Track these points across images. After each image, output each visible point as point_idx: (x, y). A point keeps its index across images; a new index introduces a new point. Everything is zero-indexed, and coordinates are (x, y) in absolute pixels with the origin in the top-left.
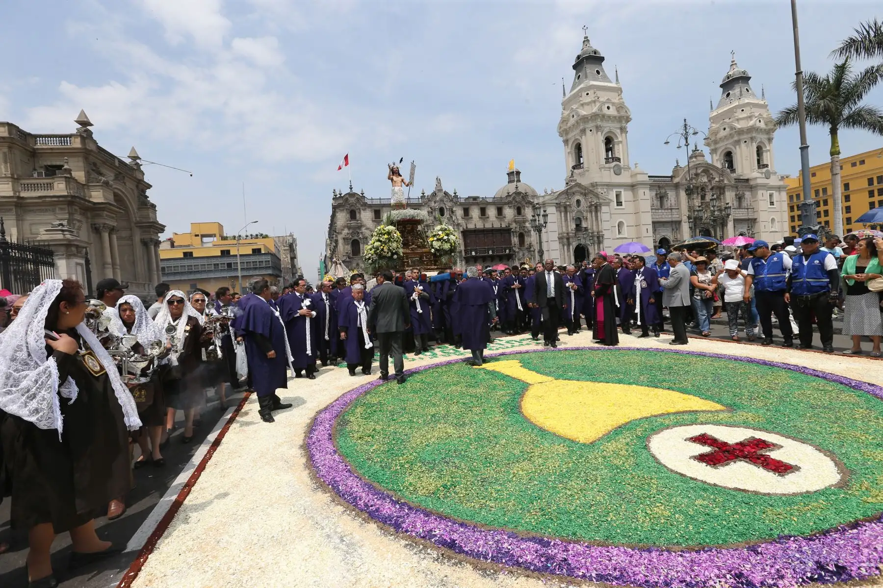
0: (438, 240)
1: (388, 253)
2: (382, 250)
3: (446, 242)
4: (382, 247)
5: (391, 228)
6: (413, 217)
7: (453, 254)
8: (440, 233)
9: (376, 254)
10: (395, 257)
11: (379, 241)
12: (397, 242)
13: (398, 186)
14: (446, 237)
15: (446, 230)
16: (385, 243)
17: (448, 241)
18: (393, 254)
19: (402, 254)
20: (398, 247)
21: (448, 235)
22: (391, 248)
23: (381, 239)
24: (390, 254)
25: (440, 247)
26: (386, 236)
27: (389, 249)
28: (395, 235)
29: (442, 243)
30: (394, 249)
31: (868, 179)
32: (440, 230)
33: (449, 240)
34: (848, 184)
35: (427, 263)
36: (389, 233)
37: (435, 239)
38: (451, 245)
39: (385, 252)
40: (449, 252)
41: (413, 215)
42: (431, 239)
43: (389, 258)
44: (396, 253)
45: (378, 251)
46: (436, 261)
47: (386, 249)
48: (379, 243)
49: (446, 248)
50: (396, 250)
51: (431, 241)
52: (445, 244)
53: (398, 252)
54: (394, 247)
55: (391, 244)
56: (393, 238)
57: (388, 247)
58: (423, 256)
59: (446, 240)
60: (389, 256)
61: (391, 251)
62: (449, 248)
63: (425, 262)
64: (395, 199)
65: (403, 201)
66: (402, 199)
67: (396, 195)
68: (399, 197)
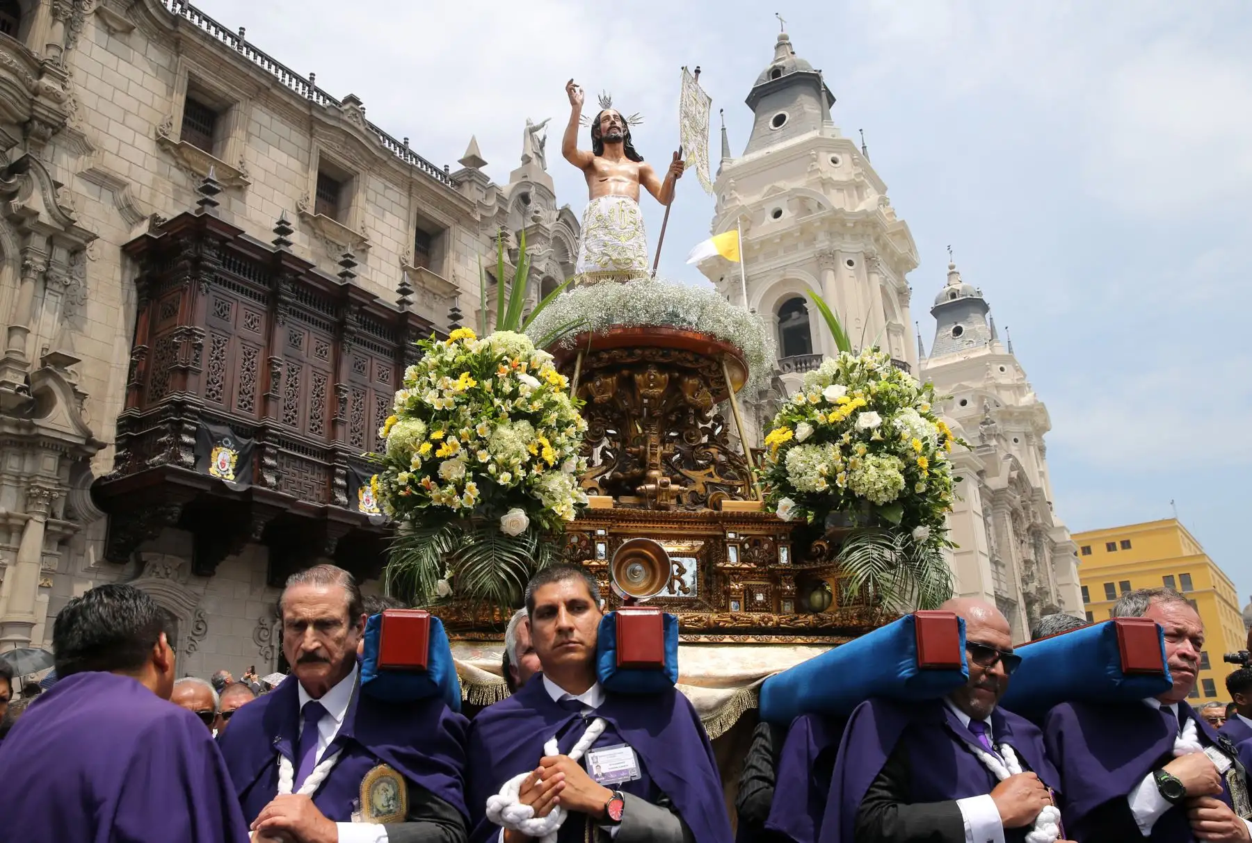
0: (822, 436)
1: (461, 487)
2: (431, 466)
3: (874, 447)
8: (835, 393)
10: (516, 520)
11: (417, 408)
13: (618, 194)
14: (870, 420)
16: (452, 424)
17: (886, 443)
18: (496, 497)
20: (538, 458)
21: (884, 405)
22: (484, 457)
23: (430, 398)
24: (472, 491)
25: (831, 479)
26: (464, 383)
27: (471, 464)
29: (846, 450)
30: (507, 467)
31: (1106, 585)
32: (835, 378)
33: (891, 434)
34: (1086, 587)
35: (749, 593)
36: (486, 365)
37: (804, 430)
38: (909, 476)
39: (443, 482)
40: (897, 517)
43: (464, 515)
44: (524, 495)
45: (402, 478)
46: (807, 582)
48: (418, 426)
49: (879, 486)
50: (521, 473)
51: (781, 441)
52: (871, 458)
53: (544, 492)
54: (513, 447)
55: (493, 428)
56: (507, 388)
57: (465, 445)
58: (724, 545)
59: (876, 436)
60: (465, 506)
61: (486, 471)
62: (895, 484)
63: (735, 581)
64: (595, 250)
65: (636, 263)
66: (630, 255)
67: (601, 233)
68: (616, 241)
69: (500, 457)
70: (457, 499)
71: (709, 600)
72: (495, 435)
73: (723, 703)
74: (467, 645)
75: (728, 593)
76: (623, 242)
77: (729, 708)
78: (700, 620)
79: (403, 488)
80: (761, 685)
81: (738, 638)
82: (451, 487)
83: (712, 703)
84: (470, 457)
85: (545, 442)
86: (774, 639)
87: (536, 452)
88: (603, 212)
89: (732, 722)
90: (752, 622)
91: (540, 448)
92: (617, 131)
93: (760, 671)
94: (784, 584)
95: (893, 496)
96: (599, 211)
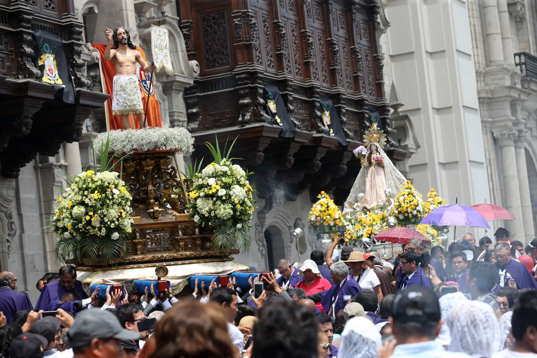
0: (207, 196)
1: (100, 229)
2: (89, 223)
3: (223, 202)
4: (88, 218)
5: (109, 176)
6: (156, 147)
7: (239, 226)
8: (212, 181)
9: (78, 230)
10: (116, 235)
11: (82, 203)
12: (119, 204)
13: (128, 73)
14: (222, 192)
15: (225, 174)
16: (94, 209)
17: (227, 200)
18: (110, 231)
19: (129, 230)
20: (120, 216)
21: (227, 186)
22: (106, 220)
23: (87, 201)
24: (104, 230)
26: (96, 195)
27: (102, 222)
28: (115, 191)
29: (215, 202)
30: (113, 222)
32: (212, 175)
33: (229, 196)
35: (186, 245)
36: (103, 189)
37: (202, 194)
38: (234, 210)
39: (94, 227)
40: (230, 223)
41: (156, 143)
42: (193, 195)
43: (102, 238)
44: (118, 229)
45: (80, 226)
46: (205, 240)
47: (96, 221)
48: (83, 209)
49: (224, 215)
50: (117, 223)
51: (195, 197)
52: (222, 206)
53: (122, 225)
54: (114, 215)
55: (108, 210)
56: (111, 197)
57: (100, 216)
58: (178, 230)
59: (224, 198)
60: (102, 235)
61: (107, 224)
62: (229, 214)
63: (181, 242)
64: (121, 101)
65: (138, 106)
66: (135, 102)
67: (122, 94)
68: (129, 97)
69: (111, 219)
70: (99, 232)
71: (173, 247)
72: (109, 212)
73: (179, 284)
74: (102, 272)
75: (179, 246)
76: (132, 97)
77: (181, 285)
78: (171, 256)
79: (81, 229)
80: (190, 278)
81: (183, 262)
82: (97, 229)
83: (176, 284)
84: (101, 219)
85: (122, 211)
86: (194, 261)
87: (119, 214)
88: (123, 84)
89: (182, 289)
90: (187, 255)
91: (121, 213)
92: (125, 40)
93: (190, 274)
94: (197, 241)
95: (229, 217)
96: (121, 83)
